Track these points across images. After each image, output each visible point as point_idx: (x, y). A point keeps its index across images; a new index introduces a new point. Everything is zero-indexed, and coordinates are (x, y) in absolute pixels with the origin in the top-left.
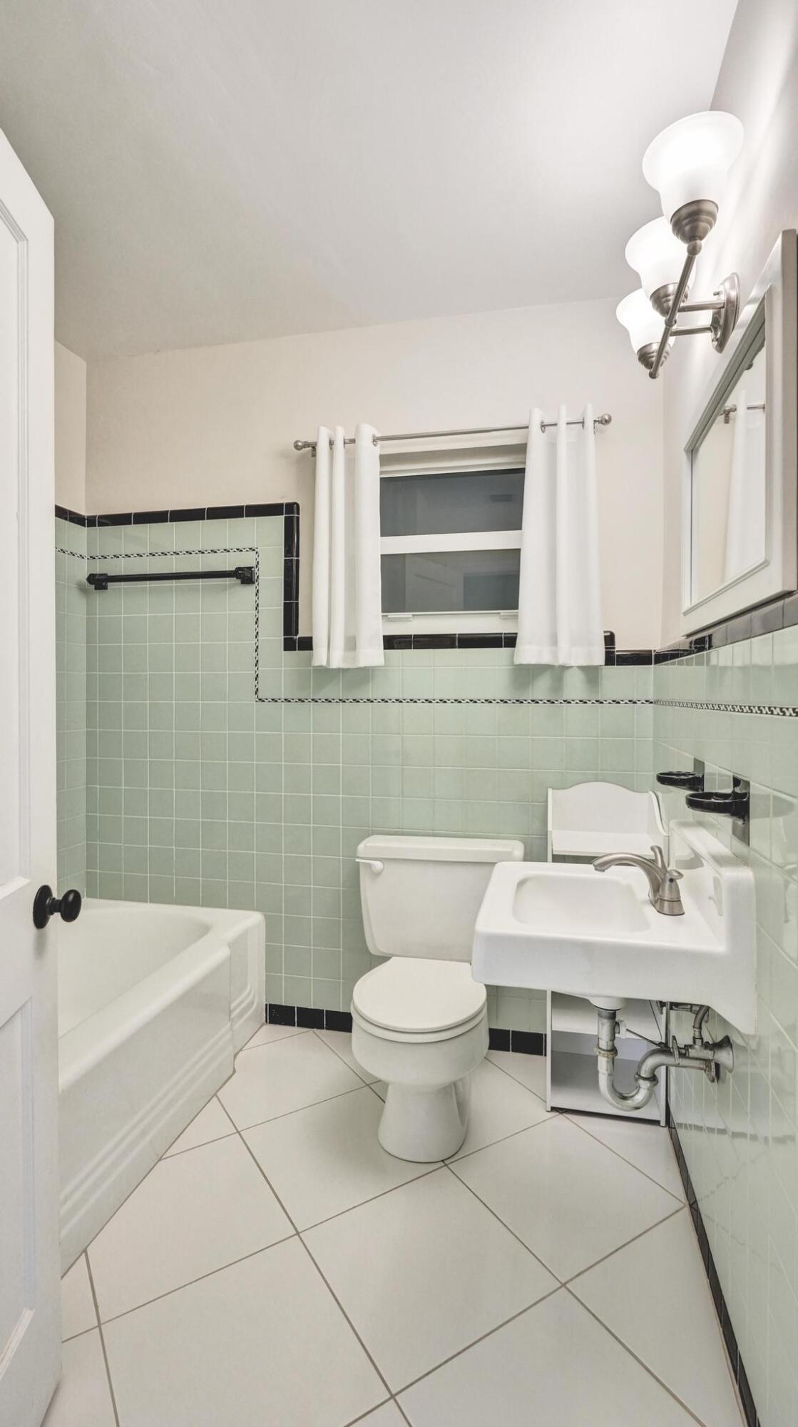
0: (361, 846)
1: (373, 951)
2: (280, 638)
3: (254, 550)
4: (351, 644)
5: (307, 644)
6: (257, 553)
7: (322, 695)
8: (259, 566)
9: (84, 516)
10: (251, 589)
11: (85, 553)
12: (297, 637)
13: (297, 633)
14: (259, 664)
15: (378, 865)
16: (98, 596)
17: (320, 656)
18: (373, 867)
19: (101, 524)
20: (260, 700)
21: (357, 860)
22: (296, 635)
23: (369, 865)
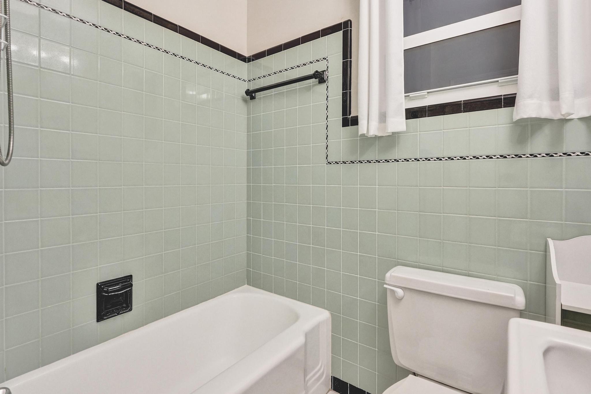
0: (388, 275)
1: (396, 362)
2: (339, 118)
3: (326, 59)
4: (383, 117)
5: (355, 121)
6: (327, 60)
7: (365, 158)
8: (329, 69)
9: (246, 57)
10: (324, 86)
11: (246, 79)
12: (350, 116)
13: (350, 114)
14: (328, 138)
15: (400, 292)
16: (252, 103)
17: (362, 127)
18: (396, 294)
19: (253, 60)
20: (329, 163)
21: (385, 286)
22: (350, 115)
23: (393, 292)
